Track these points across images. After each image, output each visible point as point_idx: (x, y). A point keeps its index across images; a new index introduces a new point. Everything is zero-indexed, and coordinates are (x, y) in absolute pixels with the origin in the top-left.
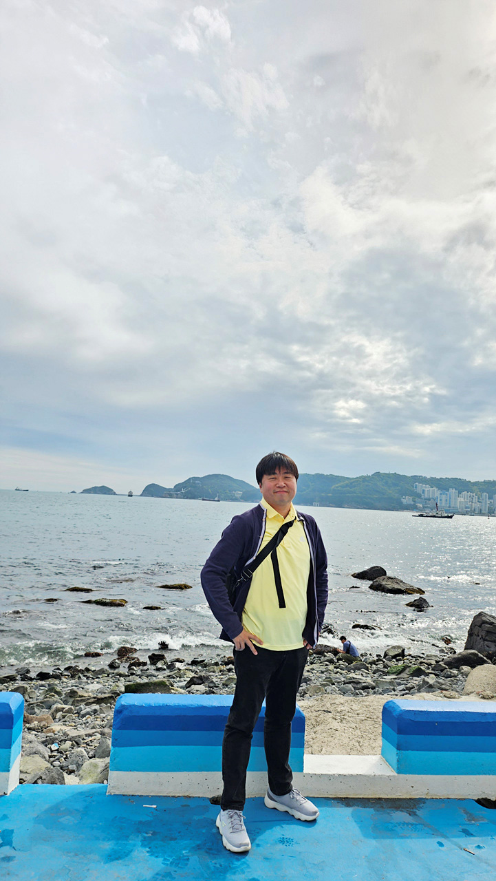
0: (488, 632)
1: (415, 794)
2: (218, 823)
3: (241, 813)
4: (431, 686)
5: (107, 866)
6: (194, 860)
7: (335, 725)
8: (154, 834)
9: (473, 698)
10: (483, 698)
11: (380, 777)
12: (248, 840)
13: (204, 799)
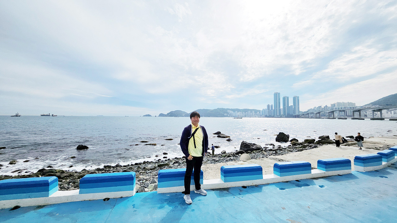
0: (245, 146)
1: (228, 187)
2: (184, 198)
3: (189, 195)
4: (232, 160)
5: (159, 210)
6: (179, 207)
7: (210, 171)
8: (169, 202)
9: (242, 162)
10: (244, 161)
11: (221, 184)
12: (191, 201)
13: (180, 192)
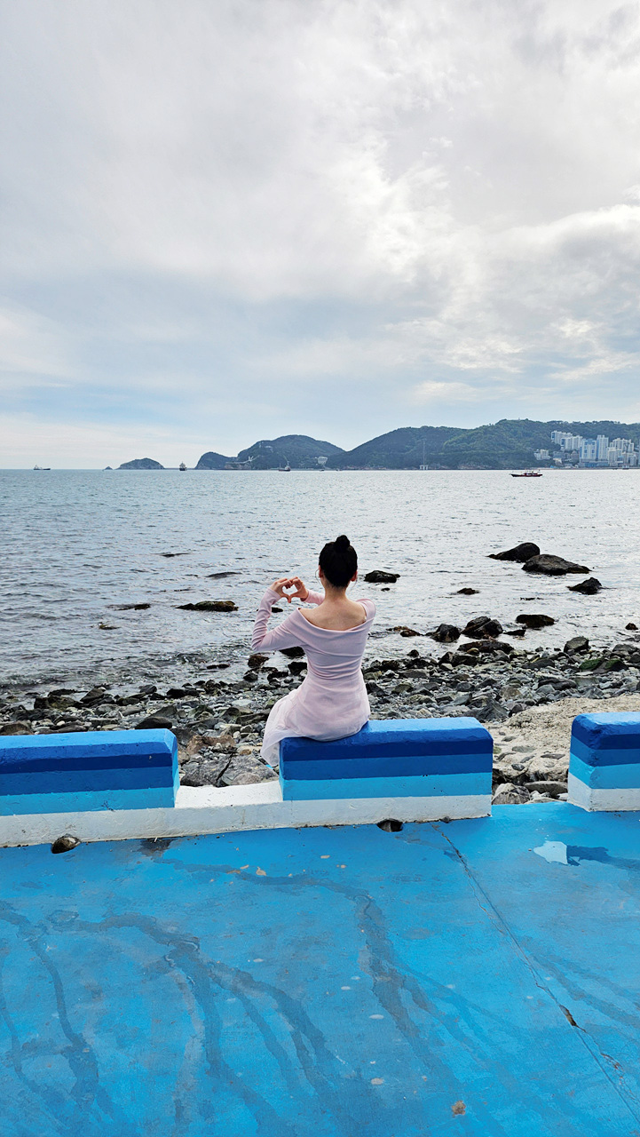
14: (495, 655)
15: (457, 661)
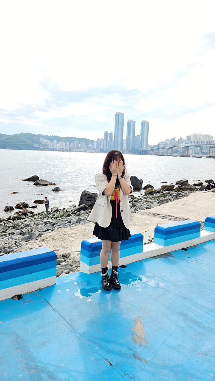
14: (28, 215)
15: (14, 219)
